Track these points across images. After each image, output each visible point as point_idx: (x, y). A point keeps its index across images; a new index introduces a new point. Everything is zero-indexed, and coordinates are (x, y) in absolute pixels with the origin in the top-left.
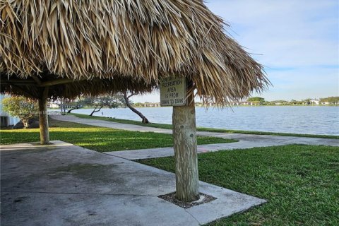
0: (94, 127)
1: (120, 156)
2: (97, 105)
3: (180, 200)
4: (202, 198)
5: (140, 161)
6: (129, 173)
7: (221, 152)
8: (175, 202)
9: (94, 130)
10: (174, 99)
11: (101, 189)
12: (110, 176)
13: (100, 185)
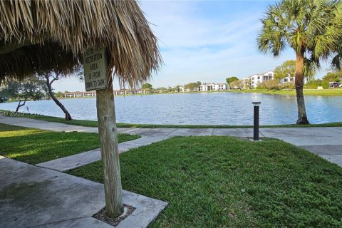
0: (23, 128)
1: (52, 167)
2: (21, 96)
3: (110, 217)
4: (126, 209)
5: (70, 172)
6: (64, 190)
7: (132, 151)
8: (106, 221)
9: (22, 133)
10: (97, 79)
11: (41, 218)
12: (47, 198)
13: (40, 212)
